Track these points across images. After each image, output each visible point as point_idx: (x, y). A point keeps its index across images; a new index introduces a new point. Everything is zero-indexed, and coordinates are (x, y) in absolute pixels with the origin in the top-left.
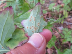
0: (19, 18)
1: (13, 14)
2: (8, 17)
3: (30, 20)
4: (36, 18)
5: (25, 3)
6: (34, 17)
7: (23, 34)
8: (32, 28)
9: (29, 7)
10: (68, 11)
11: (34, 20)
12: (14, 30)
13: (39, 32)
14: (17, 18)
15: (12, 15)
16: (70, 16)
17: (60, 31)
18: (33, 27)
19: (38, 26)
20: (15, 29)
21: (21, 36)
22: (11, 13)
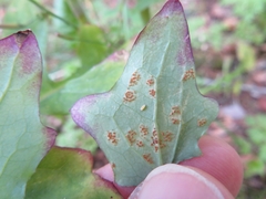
0: (59, 94)
1: (37, 71)
2: (10, 86)
3: (127, 94)
4: (159, 82)
5: (86, 27)
6: (149, 77)
7: (84, 175)
8: (140, 138)
9: (103, 41)
10: (253, 45)
11: (153, 93)
12: (39, 157)
13: (181, 155)
14: (51, 92)
15: (31, 77)
16: (262, 64)
17: (230, 125)
18: (145, 130)
19: (176, 122)
20: (45, 152)
21: (74, 188)
22: (27, 66)
